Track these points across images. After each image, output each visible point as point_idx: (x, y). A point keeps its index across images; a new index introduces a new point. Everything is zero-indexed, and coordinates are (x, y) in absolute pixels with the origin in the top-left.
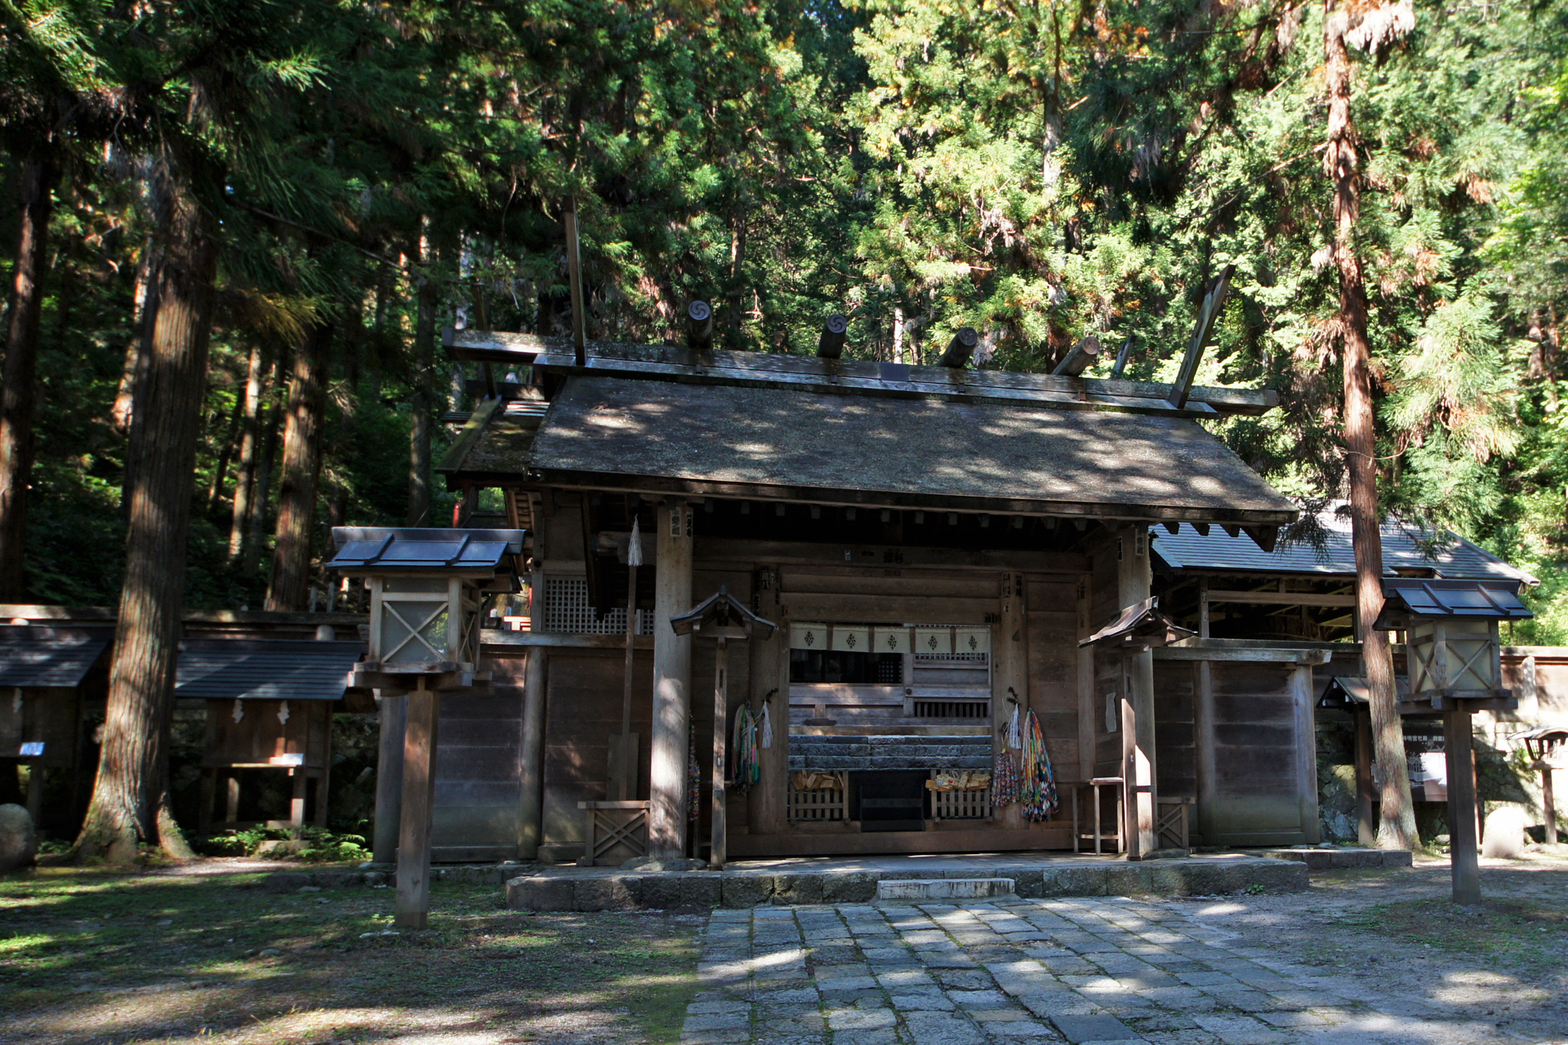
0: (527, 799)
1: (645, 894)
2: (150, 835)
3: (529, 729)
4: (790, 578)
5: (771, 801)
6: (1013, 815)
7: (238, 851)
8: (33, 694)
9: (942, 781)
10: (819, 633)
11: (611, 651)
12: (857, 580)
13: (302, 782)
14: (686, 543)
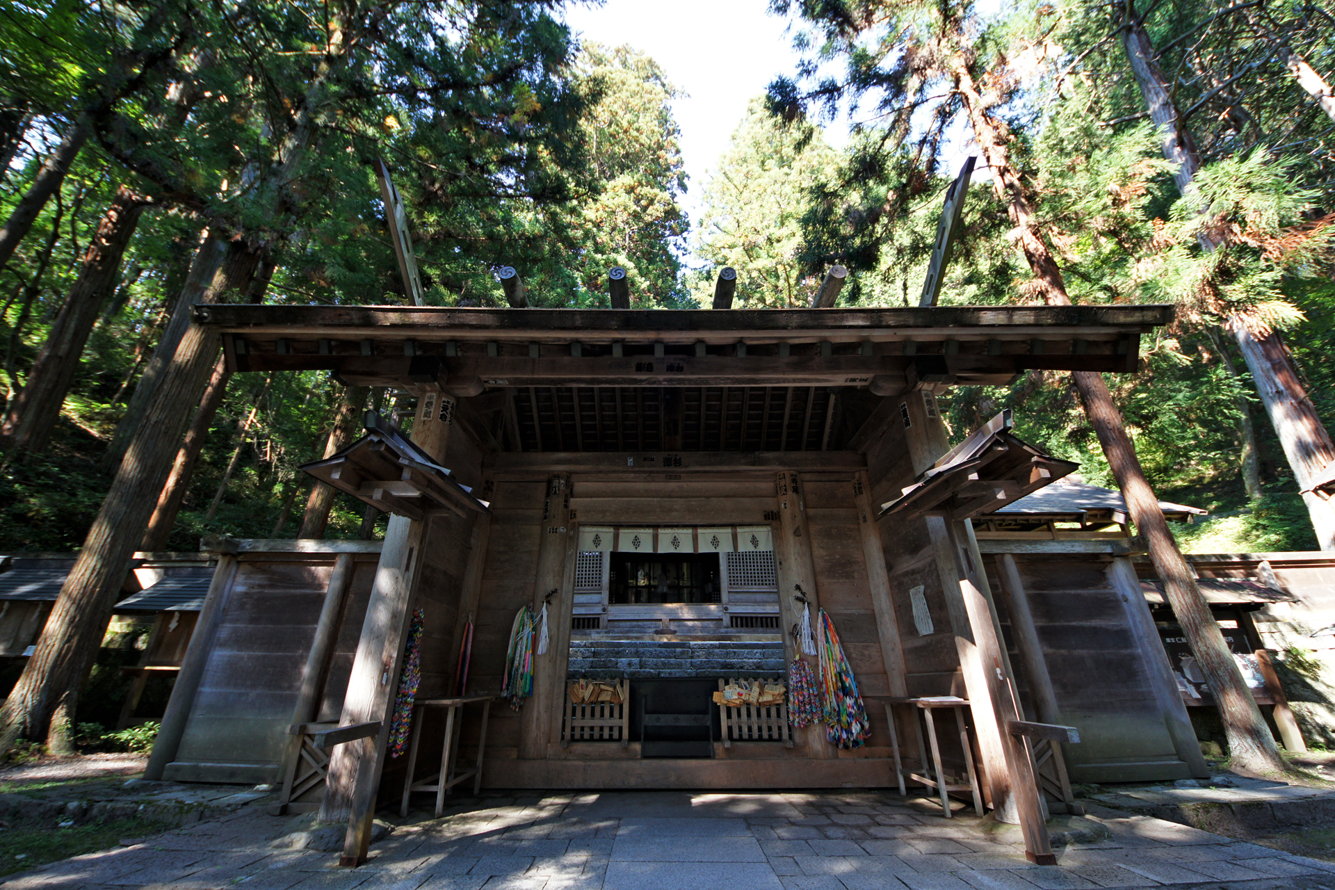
5: (543, 717)
9: (729, 694)
10: (606, 535)
12: (640, 486)
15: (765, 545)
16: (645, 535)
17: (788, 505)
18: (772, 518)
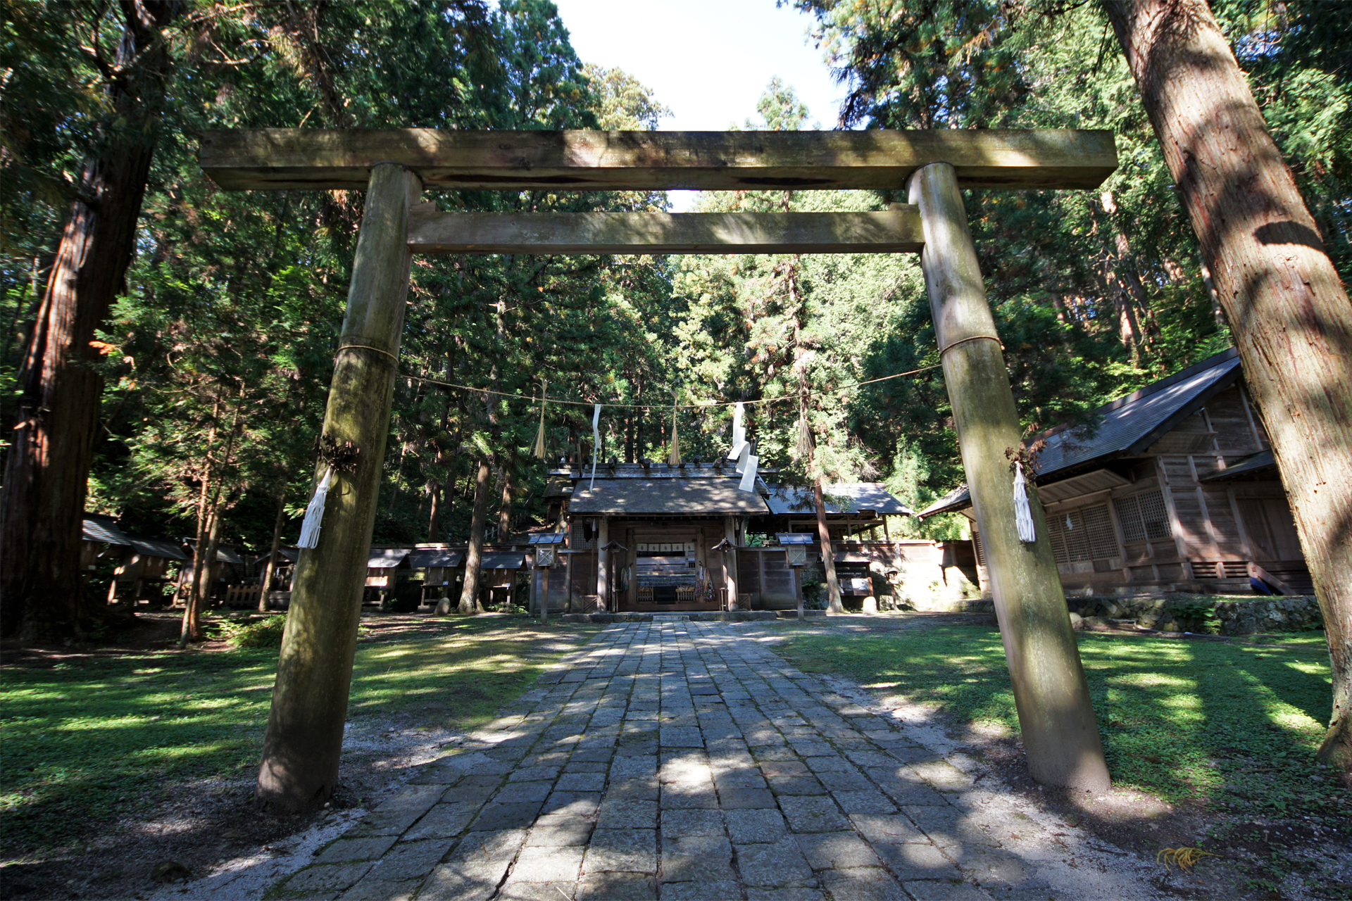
0: (567, 596)
1: (595, 620)
2: (475, 606)
3: (568, 577)
4: (637, 531)
5: (632, 595)
6: (701, 599)
7: (494, 610)
8: (446, 568)
9: (681, 589)
10: (645, 546)
11: (588, 553)
12: (655, 531)
13: (510, 591)
14: (606, 525)
15: (692, 549)
16: (657, 546)
17: (700, 537)
18: (694, 541)
